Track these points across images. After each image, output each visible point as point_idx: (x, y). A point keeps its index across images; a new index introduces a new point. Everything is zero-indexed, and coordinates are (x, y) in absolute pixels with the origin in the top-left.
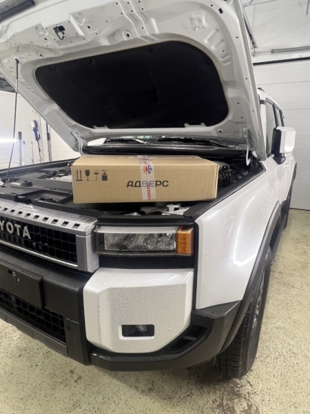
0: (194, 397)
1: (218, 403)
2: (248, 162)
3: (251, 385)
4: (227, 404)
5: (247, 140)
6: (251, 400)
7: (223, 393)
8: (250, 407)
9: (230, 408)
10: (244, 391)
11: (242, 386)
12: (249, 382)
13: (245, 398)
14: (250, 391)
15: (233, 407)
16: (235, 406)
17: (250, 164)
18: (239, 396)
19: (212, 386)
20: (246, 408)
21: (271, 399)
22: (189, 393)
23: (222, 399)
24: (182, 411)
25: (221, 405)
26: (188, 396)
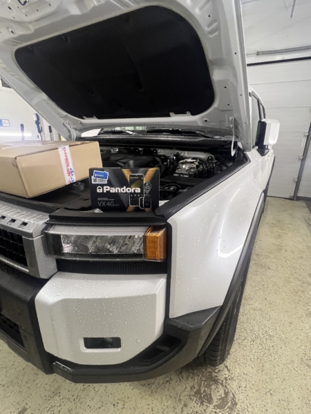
0: (173, 383)
1: (195, 390)
2: (233, 153)
3: (229, 370)
4: (205, 391)
5: (233, 130)
6: (228, 386)
7: (201, 379)
8: (226, 394)
9: (207, 395)
10: (221, 377)
11: (219, 371)
12: (227, 367)
13: (222, 384)
14: (227, 376)
15: (210, 394)
16: (212, 392)
17: (235, 155)
18: (216, 381)
19: (191, 371)
20: (223, 396)
21: (248, 386)
22: (168, 379)
23: (200, 386)
24: (160, 399)
25: (198, 392)
26: (167, 381)
